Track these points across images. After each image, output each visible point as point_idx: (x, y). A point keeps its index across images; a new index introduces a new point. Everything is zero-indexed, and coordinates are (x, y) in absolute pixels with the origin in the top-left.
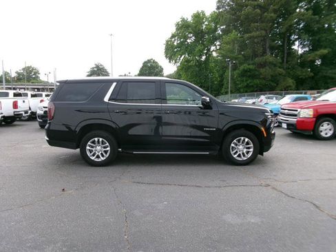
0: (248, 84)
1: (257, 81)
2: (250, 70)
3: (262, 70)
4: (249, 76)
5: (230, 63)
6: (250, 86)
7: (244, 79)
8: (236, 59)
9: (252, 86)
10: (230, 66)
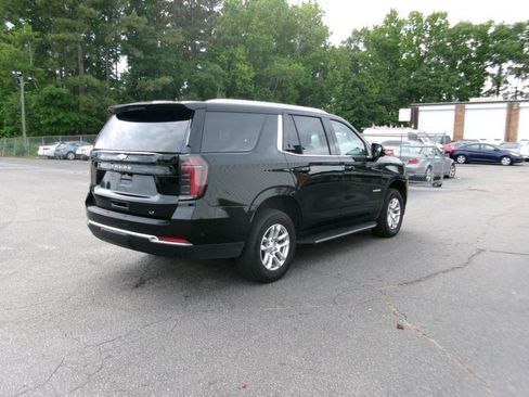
0: (58, 119)
1: (74, 116)
2: (61, 96)
3: (83, 98)
4: (60, 106)
5: (21, 79)
6: (63, 124)
7: (52, 110)
8: (32, 73)
9: (68, 124)
10: (22, 84)
